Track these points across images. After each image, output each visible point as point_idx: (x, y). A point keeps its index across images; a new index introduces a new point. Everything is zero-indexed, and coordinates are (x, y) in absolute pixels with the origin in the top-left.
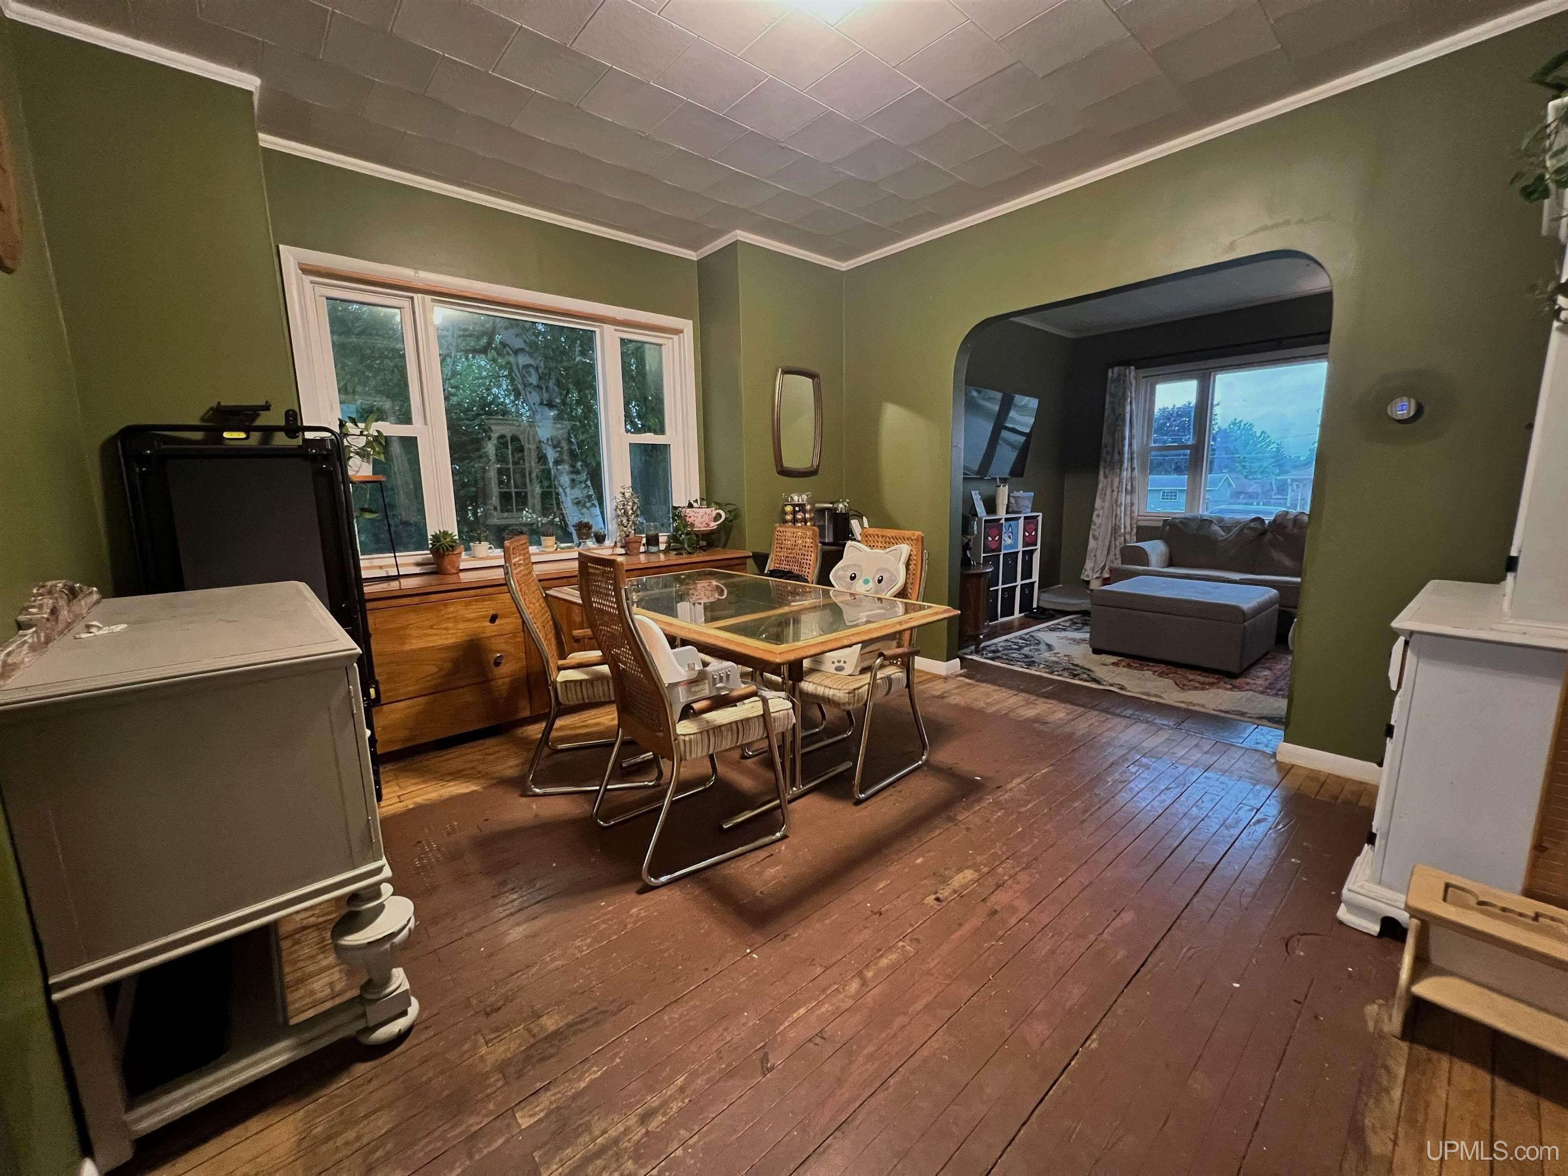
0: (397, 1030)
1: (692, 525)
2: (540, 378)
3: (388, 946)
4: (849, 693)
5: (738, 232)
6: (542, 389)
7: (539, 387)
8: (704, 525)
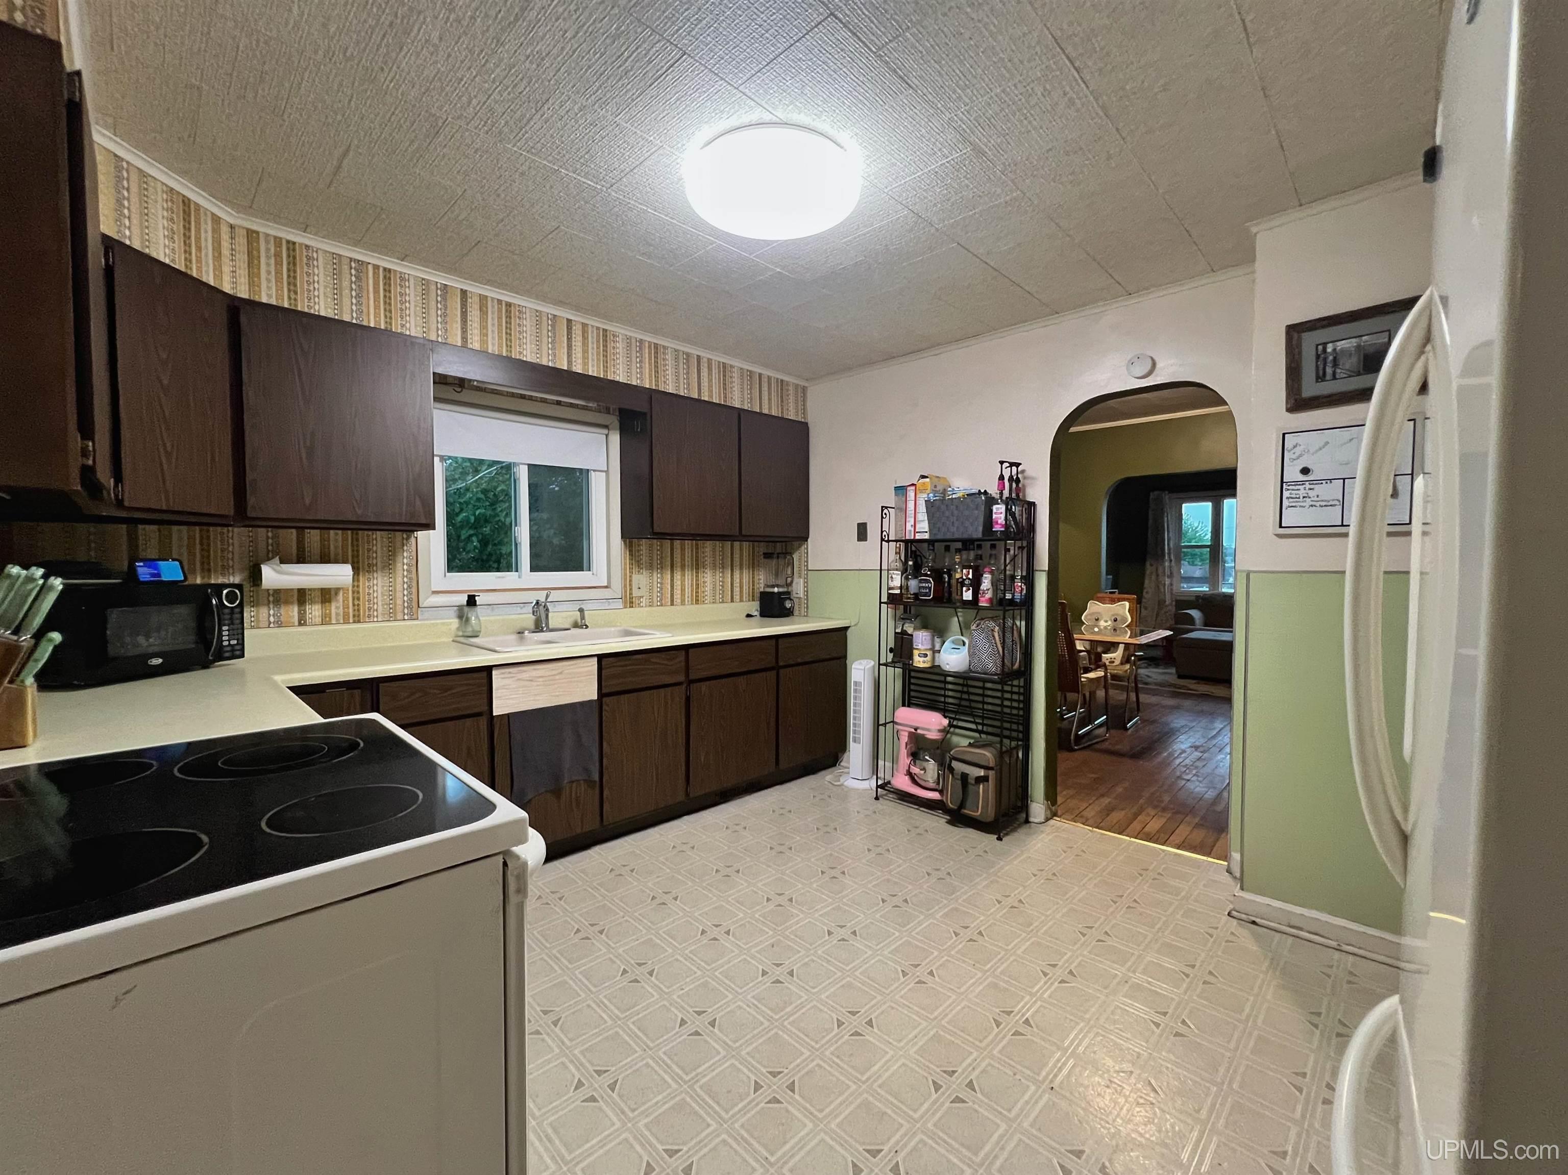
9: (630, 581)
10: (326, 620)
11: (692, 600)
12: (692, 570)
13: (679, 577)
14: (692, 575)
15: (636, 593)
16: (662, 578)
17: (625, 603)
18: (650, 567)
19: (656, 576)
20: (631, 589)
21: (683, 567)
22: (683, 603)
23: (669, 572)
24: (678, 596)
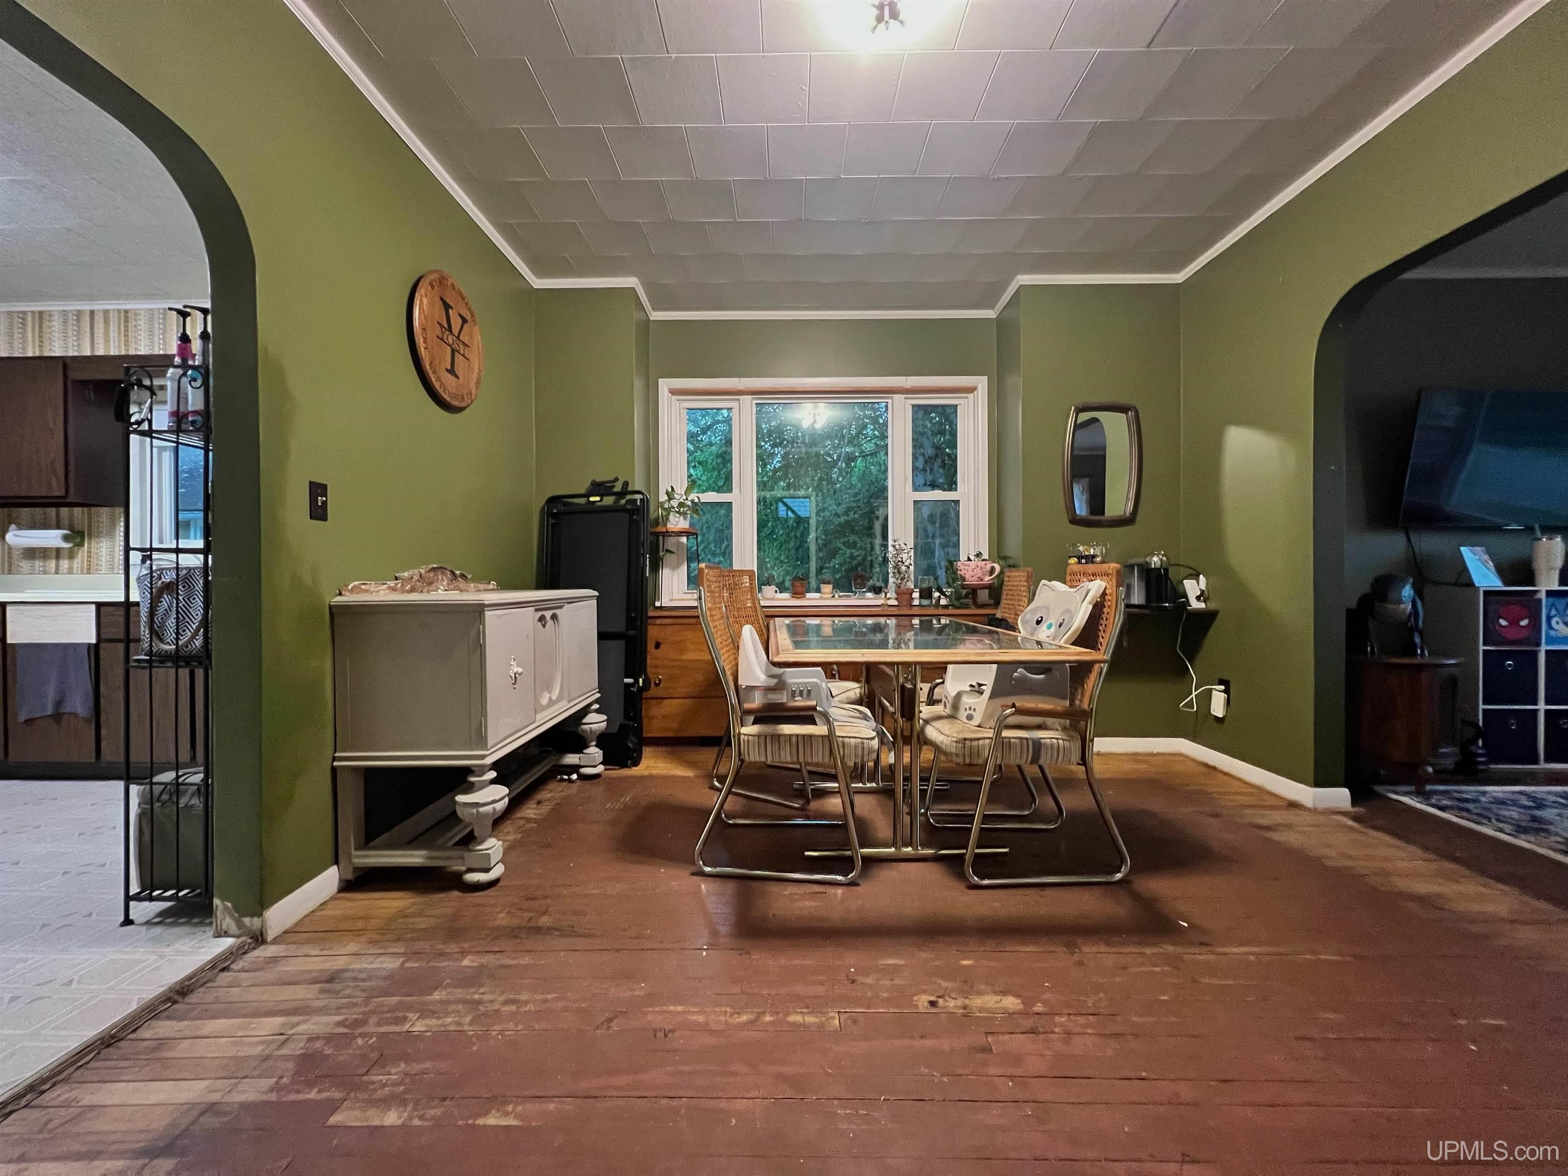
0: (476, 879)
1: (964, 579)
2: (926, 462)
3: (475, 811)
4: (956, 742)
5: (1019, 277)
6: (926, 471)
7: (924, 470)
8: (975, 578)
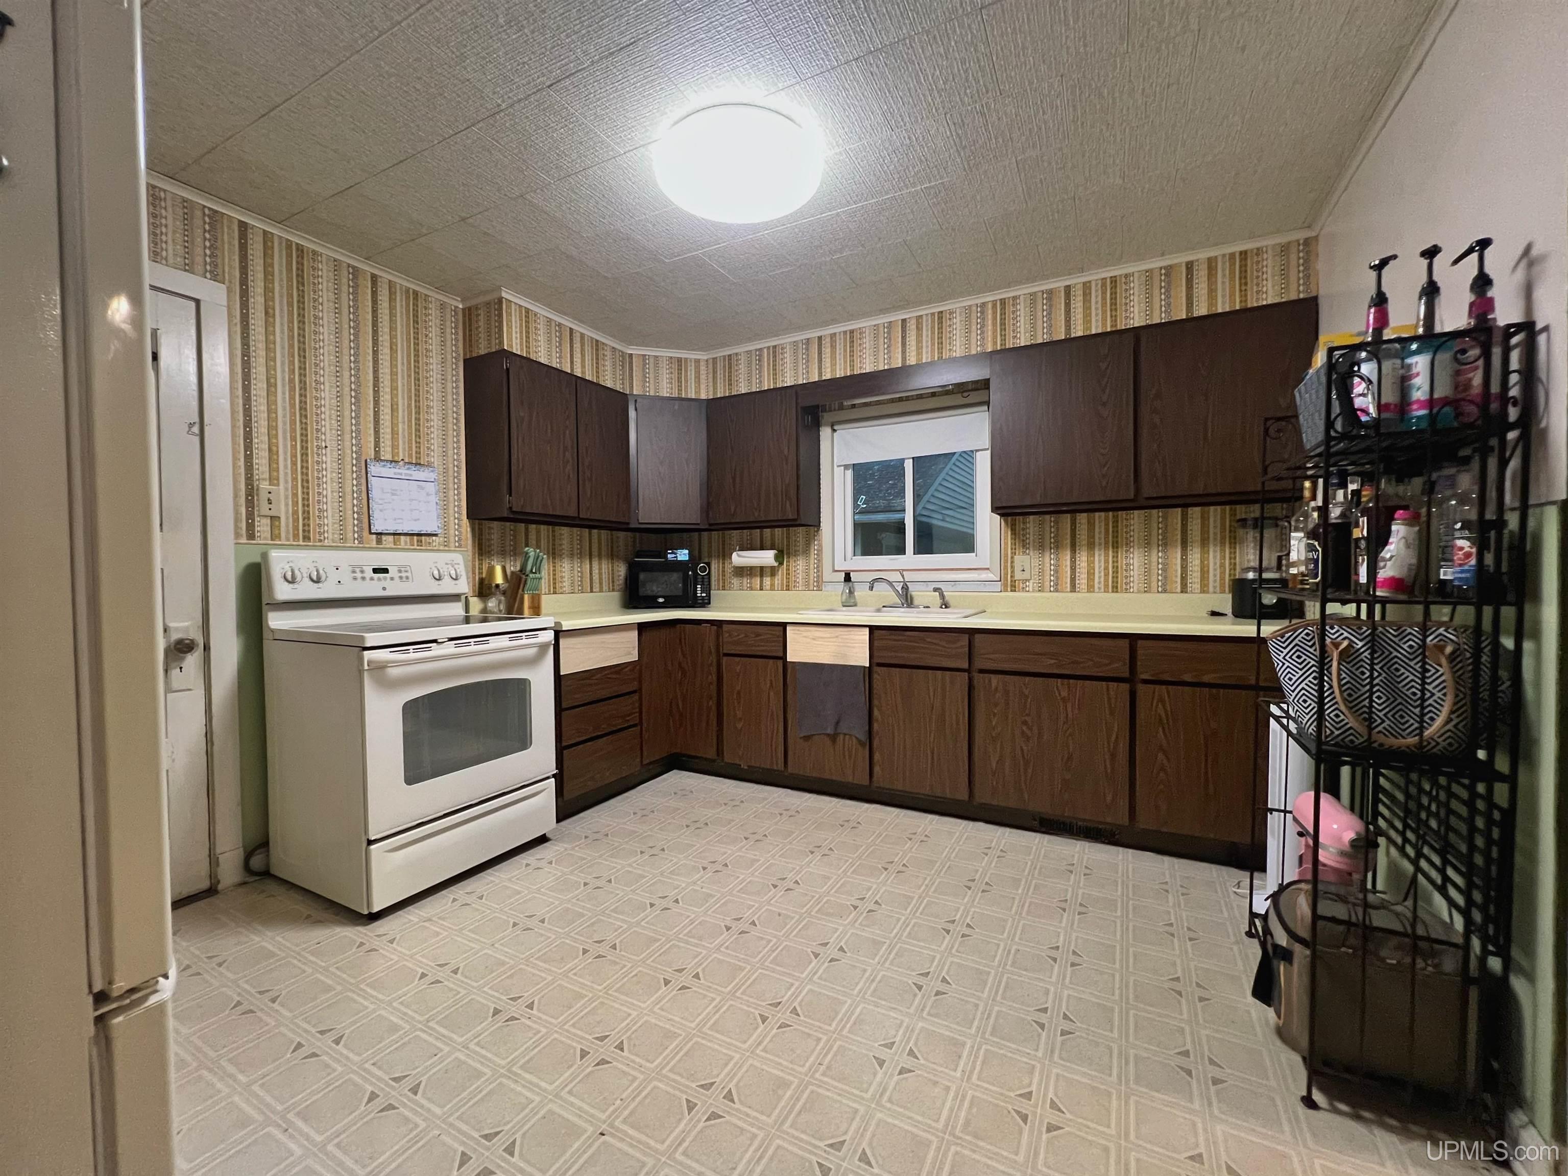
9: (1012, 562)
10: (772, 588)
11: (1106, 586)
12: (1106, 548)
13: (1084, 558)
14: (1107, 555)
15: (1018, 575)
16: (1058, 559)
17: (1005, 586)
18: (1041, 547)
19: (1049, 559)
20: (1013, 572)
21: (1091, 546)
22: (1090, 588)
23: (1069, 552)
24: (1082, 580)
